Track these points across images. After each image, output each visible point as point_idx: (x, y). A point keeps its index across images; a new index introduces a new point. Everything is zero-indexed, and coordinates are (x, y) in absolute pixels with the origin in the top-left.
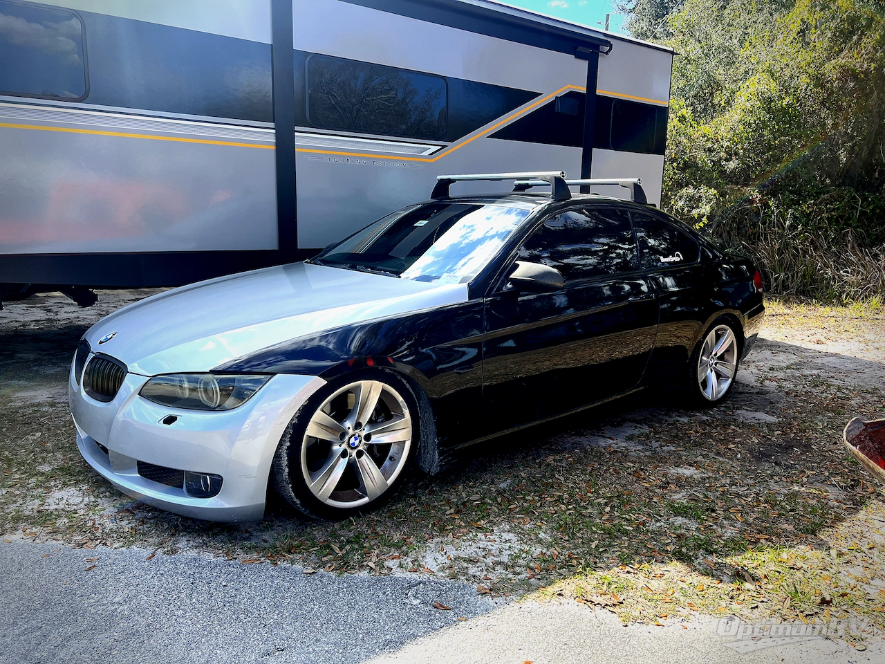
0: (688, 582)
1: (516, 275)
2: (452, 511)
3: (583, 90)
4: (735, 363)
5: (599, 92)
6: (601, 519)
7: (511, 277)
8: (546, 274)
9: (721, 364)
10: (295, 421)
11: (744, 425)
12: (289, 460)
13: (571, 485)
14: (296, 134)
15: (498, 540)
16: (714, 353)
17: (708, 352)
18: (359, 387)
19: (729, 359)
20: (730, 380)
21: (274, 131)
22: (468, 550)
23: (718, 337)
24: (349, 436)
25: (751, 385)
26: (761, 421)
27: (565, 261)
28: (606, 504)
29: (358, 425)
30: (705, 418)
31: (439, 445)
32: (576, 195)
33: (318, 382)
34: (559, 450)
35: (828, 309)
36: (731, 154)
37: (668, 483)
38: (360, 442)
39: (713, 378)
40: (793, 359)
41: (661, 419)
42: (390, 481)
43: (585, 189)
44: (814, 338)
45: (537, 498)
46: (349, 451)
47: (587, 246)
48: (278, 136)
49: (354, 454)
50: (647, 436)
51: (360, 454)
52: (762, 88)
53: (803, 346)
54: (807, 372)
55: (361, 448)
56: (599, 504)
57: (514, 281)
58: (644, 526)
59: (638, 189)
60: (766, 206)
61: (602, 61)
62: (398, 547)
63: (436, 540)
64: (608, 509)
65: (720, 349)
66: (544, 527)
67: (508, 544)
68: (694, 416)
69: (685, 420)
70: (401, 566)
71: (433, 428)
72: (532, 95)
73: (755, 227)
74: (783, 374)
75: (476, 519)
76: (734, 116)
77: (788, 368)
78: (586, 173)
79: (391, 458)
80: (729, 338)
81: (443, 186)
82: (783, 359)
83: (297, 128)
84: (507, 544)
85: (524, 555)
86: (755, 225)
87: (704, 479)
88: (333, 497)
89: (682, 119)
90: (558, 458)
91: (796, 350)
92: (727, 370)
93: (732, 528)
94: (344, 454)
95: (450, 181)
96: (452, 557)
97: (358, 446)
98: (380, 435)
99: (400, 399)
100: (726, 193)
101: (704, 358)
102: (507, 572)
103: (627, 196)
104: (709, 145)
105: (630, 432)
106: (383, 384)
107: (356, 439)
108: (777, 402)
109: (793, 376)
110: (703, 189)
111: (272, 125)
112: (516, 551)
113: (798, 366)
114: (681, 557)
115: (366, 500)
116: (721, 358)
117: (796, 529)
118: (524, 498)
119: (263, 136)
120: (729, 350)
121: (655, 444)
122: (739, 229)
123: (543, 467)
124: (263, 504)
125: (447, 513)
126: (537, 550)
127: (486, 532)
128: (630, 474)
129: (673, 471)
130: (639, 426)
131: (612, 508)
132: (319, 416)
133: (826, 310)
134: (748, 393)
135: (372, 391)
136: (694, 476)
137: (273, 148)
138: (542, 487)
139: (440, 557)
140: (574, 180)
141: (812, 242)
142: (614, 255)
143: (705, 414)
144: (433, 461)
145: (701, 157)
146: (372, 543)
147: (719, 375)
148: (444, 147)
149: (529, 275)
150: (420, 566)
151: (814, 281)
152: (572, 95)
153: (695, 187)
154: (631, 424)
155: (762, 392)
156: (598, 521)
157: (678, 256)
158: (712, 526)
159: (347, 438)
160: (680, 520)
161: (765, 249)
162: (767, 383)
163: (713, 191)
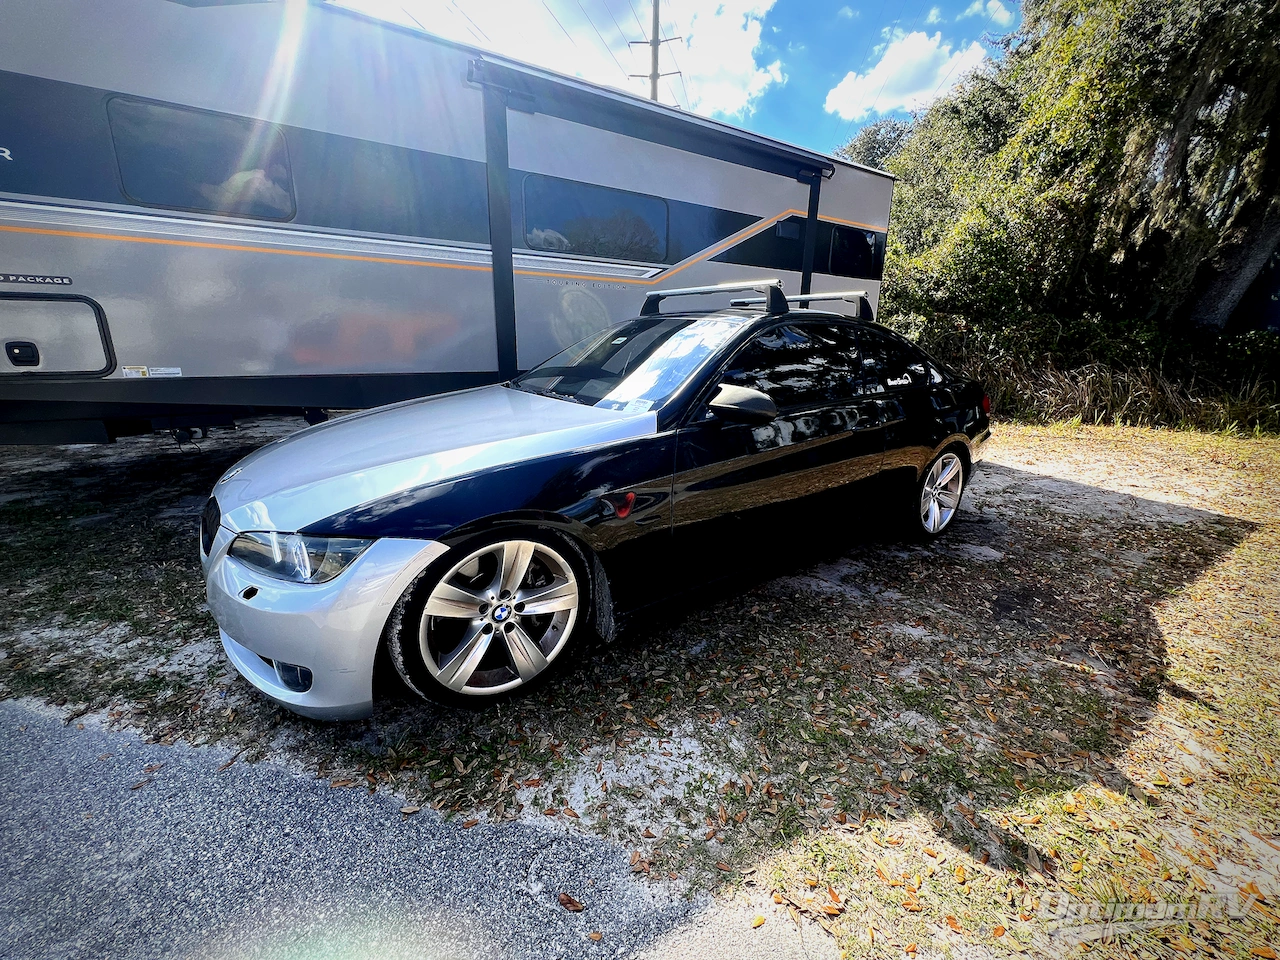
0: (940, 858)
1: (717, 401)
2: (626, 696)
3: (804, 214)
4: (959, 493)
5: (820, 217)
6: (811, 713)
7: (711, 403)
8: (756, 401)
9: (945, 494)
10: (408, 598)
11: (968, 564)
12: (402, 646)
13: (777, 653)
14: (514, 256)
15: (674, 752)
16: (938, 483)
17: (933, 481)
18: (501, 550)
19: (953, 489)
20: (953, 510)
21: (491, 253)
22: (632, 771)
23: (944, 466)
24: (493, 608)
25: (969, 511)
26: (989, 559)
27: (785, 383)
28: (819, 686)
29: (504, 594)
30: (926, 553)
31: (615, 610)
32: (794, 309)
33: (437, 549)
34: (766, 597)
35: (1029, 427)
36: (938, 284)
37: (894, 651)
38: (510, 613)
39: (934, 507)
40: (1009, 481)
41: (879, 555)
42: (550, 658)
43: (804, 304)
44: (1024, 459)
45: (734, 674)
46: (494, 625)
47: (801, 367)
48: (495, 258)
49: (502, 627)
50: (865, 578)
51: (509, 627)
52: (972, 221)
53: (1015, 467)
54: (1025, 497)
55: (511, 620)
56: (810, 685)
57: (715, 409)
58: (868, 726)
59: (864, 303)
60: (971, 331)
61: (824, 186)
62: (541, 761)
63: (597, 749)
64: (821, 696)
65: (944, 479)
66: (738, 728)
67: (688, 761)
68: (914, 550)
69: (905, 555)
70: (535, 802)
71: (606, 591)
72: (755, 219)
73: (958, 352)
74: (1001, 499)
75: (653, 712)
76: (944, 249)
77: (1005, 492)
78: (806, 289)
79: (554, 627)
80: (956, 466)
81: (652, 303)
82: (998, 482)
83: (514, 250)
84: (686, 762)
85: (706, 786)
86: (959, 349)
87: (936, 644)
88: (472, 682)
89: (896, 252)
90: (764, 608)
91: (1010, 471)
92: (950, 501)
93: (984, 734)
94: (487, 629)
95: (659, 298)
96: (609, 785)
97: (506, 619)
98: (536, 604)
99: (561, 560)
100: (934, 320)
101: (928, 489)
102: (679, 823)
103: (852, 311)
104: (918, 276)
105: (845, 570)
106: (535, 544)
107: (503, 610)
108: (1001, 534)
109: (1011, 501)
110: (912, 316)
111: (489, 247)
112: (697, 776)
113: (1013, 489)
114: (926, 800)
115: (518, 681)
116: (945, 488)
117: (1072, 740)
118: (719, 673)
119: (480, 257)
120: (955, 479)
121: (874, 589)
122: (943, 352)
123: (747, 622)
124: (368, 702)
125: (620, 699)
126: (726, 775)
127: (662, 737)
128: (847, 634)
129: (897, 629)
130: (854, 563)
131: (827, 692)
132: (442, 588)
133: (1029, 429)
134: (969, 522)
135: (520, 553)
136: (925, 640)
137: (491, 269)
138: (741, 653)
139: (593, 785)
140: (793, 296)
141: (1013, 365)
142: (829, 378)
143: (927, 548)
144: (608, 626)
145: (912, 286)
146: (510, 755)
147: (941, 505)
148: (664, 269)
149: (733, 402)
150: (562, 802)
151: (1013, 401)
152: (793, 219)
153: (905, 314)
154: (847, 560)
155: (983, 521)
156: (808, 716)
157: (906, 378)
158: (957, 730)
159: (490, 610)
160: (912, 718)
161: (968, 370)
162: (985, 509)
163: (922, 318)
